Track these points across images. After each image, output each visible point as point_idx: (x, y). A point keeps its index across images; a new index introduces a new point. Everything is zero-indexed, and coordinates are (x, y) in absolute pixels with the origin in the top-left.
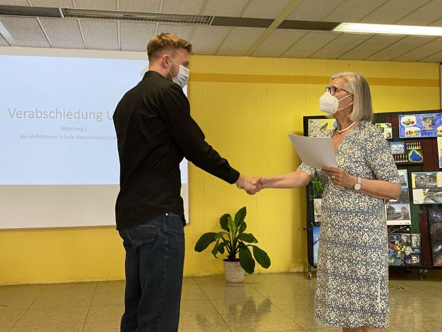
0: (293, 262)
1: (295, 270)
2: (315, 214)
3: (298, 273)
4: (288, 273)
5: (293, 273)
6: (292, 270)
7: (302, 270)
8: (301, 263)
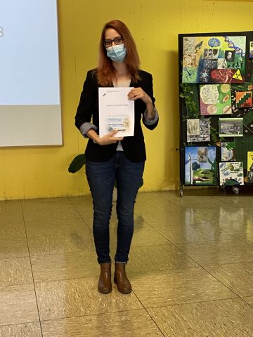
0: (165, 181)
1: (167, 189)
2: (188, 134)
3: (170, 191)
4: (160, 192)
5: (165, 191)
6: (164, 189)
7: (174, 189)
8: (173, 182)
